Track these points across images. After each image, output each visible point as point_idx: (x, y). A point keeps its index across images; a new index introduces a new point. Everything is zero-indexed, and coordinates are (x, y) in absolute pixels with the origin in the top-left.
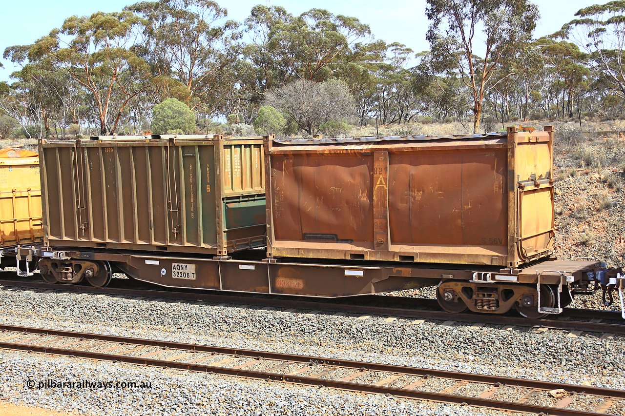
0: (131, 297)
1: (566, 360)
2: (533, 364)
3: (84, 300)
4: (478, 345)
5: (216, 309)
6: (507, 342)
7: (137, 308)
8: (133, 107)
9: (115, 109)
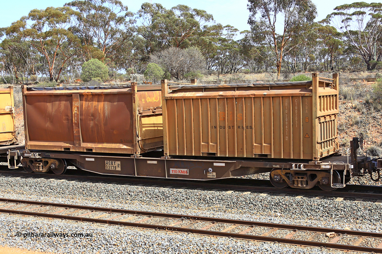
0: (71, 180)
1: (335, 215)
2: (315, 217)
3: (42, 182)
4: (283, 207)
5: (123, 187)
6: (300, 204)
8: (69, 64)
9: (58, 66)
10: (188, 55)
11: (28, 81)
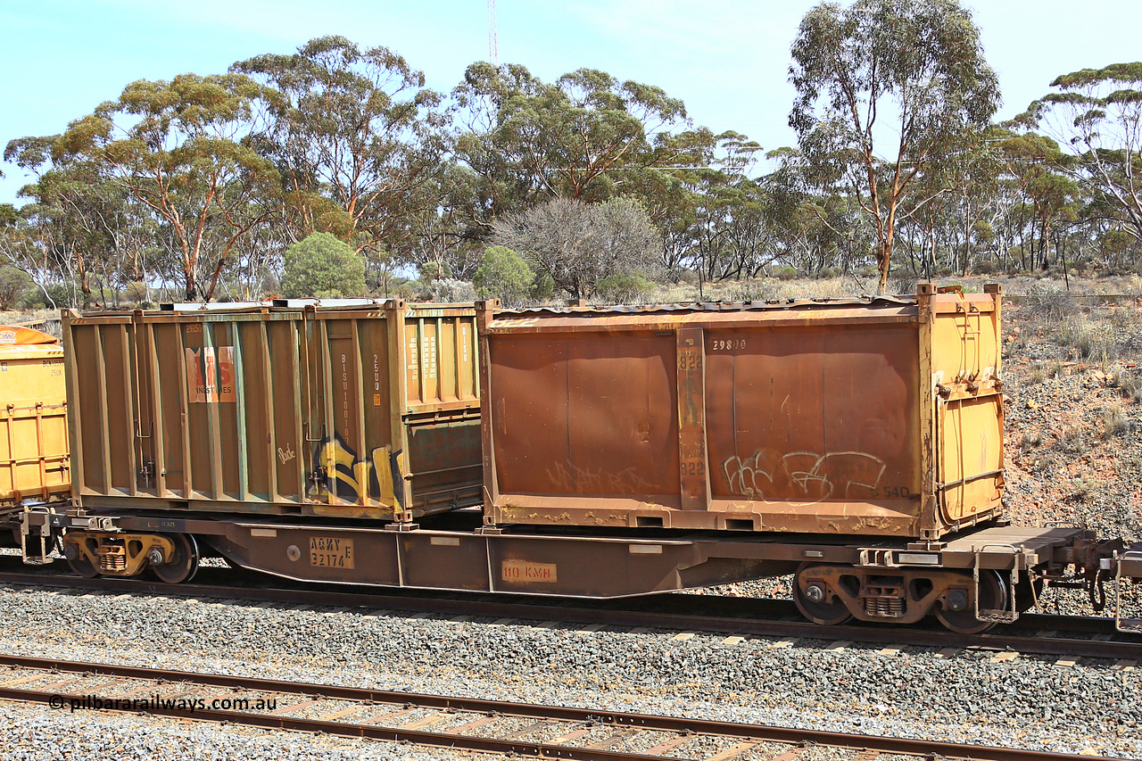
0: (250, 602)
1: (1053, 710)
2: (993, 718)
3: (163, 608)
4: (894, 685)
5: (409, 624)
6: (947, 678)
7: (263, 622)
8: (246, 249)
9: (213, 253)
10: (607, 223)
11: (119, 300)
